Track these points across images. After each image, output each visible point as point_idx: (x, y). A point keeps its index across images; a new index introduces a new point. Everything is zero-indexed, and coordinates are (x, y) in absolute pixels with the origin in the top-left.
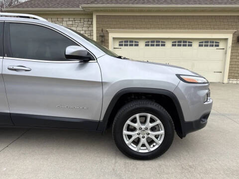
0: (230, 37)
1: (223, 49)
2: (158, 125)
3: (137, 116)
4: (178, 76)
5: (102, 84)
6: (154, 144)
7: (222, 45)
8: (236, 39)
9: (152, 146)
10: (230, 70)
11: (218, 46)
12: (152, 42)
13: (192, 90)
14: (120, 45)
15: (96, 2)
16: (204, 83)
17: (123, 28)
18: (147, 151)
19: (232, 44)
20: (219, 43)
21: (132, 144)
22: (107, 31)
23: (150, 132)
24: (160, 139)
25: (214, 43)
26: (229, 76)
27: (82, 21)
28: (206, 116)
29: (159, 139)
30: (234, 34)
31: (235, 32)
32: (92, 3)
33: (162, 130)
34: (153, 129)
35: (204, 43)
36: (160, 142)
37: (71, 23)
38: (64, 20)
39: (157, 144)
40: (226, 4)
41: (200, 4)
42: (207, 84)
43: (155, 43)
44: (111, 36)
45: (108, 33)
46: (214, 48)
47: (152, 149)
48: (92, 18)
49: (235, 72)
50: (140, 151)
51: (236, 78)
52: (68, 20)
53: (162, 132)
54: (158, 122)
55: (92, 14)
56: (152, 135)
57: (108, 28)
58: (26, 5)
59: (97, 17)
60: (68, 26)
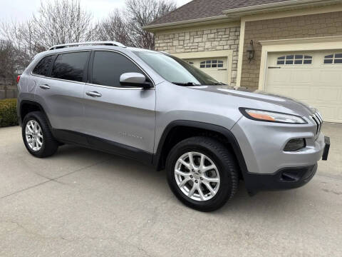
2: (213, 169)
9: (206, 195)
14: (279, 63)
15: (245, 4)
17: (285, 37)
21: (185, 187)
22: (259, 43)
27: (227, 32)
32: (240, 5)
36: (215, 193)
37: (212, 36)
38: (205, 32)
39: (211, 194)
44: (265, 49)
45: (260, 46)
48: (240, 27)
52: (209, 32)
53: (218, 179)
54: (213, 166)
55: (240, 21)
56: (206, 181)
57: (262, 38)
59: (247, 23)
60: (209, 40)
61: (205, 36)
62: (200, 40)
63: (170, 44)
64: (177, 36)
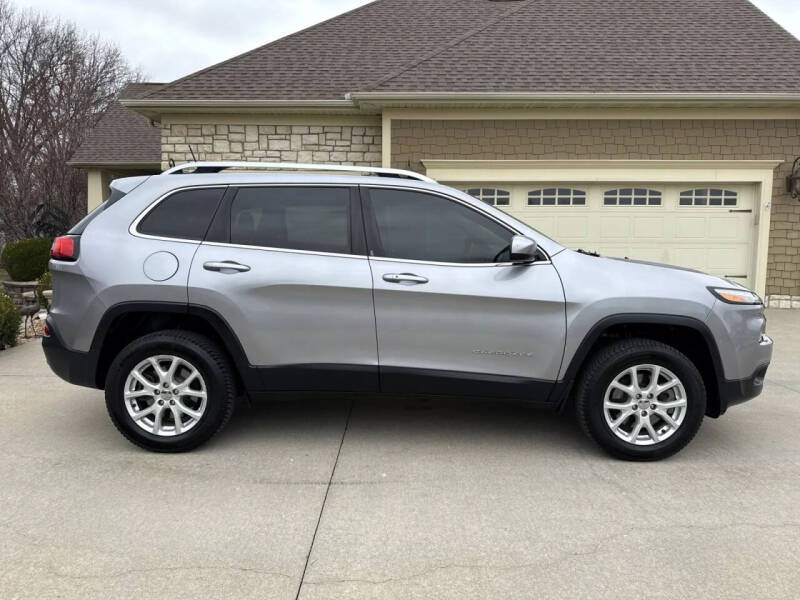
0: (766, 178)
1: (750, 211)
2: (671, 388)
3: (634, 370)
4: (711, 289)
5: (566, 306)
6: (665, 428)
7: (744, 201)
8: (782, 183)
9: (660, 432)
10: (769, 270)
11: (733, 202)
12: (546, 192)
13: (739, 318)
16: (755, 304)
18: (651, 442)
19: (773, 196)
20: (735, 194)
23: (657, 403)
24: (677, 418)
25: (721, 195)
26: (767, 286)
27: (347, 134)
28: (761, 372)
29: (674, 417)
30: (777, 170)
31: (781, 164)
33: (681, 397)
34: (663, 397)
35: (694, 195)
36: (679, 423)
37: (314, 139)
38: (295, 130)
39: (670, 426)
40: (751, 89)
41: (681, 89)
42: (759, 306)
43: (557, 196)
46: (724, 209)
47: (662, 438)
49: (787, 275)
50: (638, 443)
51: (788, 291)
52: (305, 130)
53: (683, 401)
54: (675, 381)
56: (662, 409)
58: (186, 88)
59: (395, 124)
60: (305, 147)
61: (295, 139)
62: (284, 145)
63: (207, 148)
64: (224, 130)
